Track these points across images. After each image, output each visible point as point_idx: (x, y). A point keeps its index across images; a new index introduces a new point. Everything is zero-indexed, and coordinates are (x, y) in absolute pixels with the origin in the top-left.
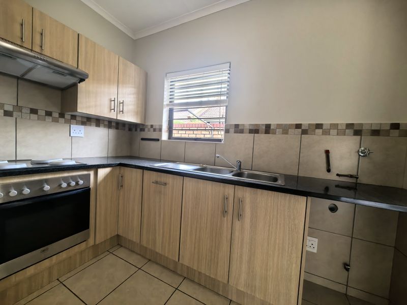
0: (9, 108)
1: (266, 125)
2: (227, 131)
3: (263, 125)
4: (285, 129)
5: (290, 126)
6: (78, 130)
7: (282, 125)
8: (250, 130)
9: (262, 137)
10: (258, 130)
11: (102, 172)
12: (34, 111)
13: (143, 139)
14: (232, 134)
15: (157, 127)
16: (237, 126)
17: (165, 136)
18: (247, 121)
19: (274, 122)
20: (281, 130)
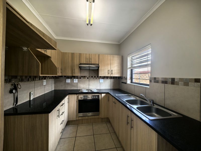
0: (88, 77)
1: (172, 78)
3: (170, 78)
4: (186, 82)
5: (190, 80)
6: (102, 81)
7: (183, 79)
8: (162, 81)
9: (169, 86)
10: (167, 81)
11: (103, 95)
12: (92, 77)
13: (122, 82)
14: (153, 83)
15: (126, 78)
16: (155, 78)
17: (129, 82)
18: (160, 76)
19: (177, 76)
20: (183, 82)
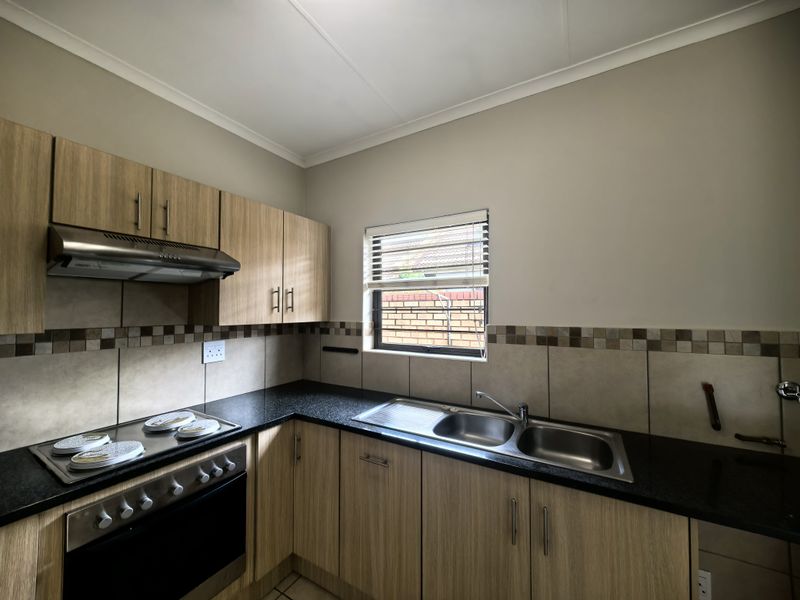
0: (108, 334)
1: (571, 329)
2: (491, 339)
3: (565, 329)
4: (612, 338)
5: (623, 333)
6: (215, 350)
7: (604, 330)
8: (538, 337)
9: (564, 353)
10: (556, 338)
11: (265, 438)
12: (146, 331)
13: (327, 349)
14: (502, 346)
15: (353, 327)
16: (511, 329)
17: (367, 344)
18: (531, 320)
19: (586, 322)
20: (604, 340)
